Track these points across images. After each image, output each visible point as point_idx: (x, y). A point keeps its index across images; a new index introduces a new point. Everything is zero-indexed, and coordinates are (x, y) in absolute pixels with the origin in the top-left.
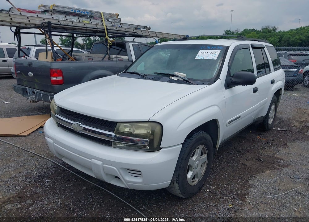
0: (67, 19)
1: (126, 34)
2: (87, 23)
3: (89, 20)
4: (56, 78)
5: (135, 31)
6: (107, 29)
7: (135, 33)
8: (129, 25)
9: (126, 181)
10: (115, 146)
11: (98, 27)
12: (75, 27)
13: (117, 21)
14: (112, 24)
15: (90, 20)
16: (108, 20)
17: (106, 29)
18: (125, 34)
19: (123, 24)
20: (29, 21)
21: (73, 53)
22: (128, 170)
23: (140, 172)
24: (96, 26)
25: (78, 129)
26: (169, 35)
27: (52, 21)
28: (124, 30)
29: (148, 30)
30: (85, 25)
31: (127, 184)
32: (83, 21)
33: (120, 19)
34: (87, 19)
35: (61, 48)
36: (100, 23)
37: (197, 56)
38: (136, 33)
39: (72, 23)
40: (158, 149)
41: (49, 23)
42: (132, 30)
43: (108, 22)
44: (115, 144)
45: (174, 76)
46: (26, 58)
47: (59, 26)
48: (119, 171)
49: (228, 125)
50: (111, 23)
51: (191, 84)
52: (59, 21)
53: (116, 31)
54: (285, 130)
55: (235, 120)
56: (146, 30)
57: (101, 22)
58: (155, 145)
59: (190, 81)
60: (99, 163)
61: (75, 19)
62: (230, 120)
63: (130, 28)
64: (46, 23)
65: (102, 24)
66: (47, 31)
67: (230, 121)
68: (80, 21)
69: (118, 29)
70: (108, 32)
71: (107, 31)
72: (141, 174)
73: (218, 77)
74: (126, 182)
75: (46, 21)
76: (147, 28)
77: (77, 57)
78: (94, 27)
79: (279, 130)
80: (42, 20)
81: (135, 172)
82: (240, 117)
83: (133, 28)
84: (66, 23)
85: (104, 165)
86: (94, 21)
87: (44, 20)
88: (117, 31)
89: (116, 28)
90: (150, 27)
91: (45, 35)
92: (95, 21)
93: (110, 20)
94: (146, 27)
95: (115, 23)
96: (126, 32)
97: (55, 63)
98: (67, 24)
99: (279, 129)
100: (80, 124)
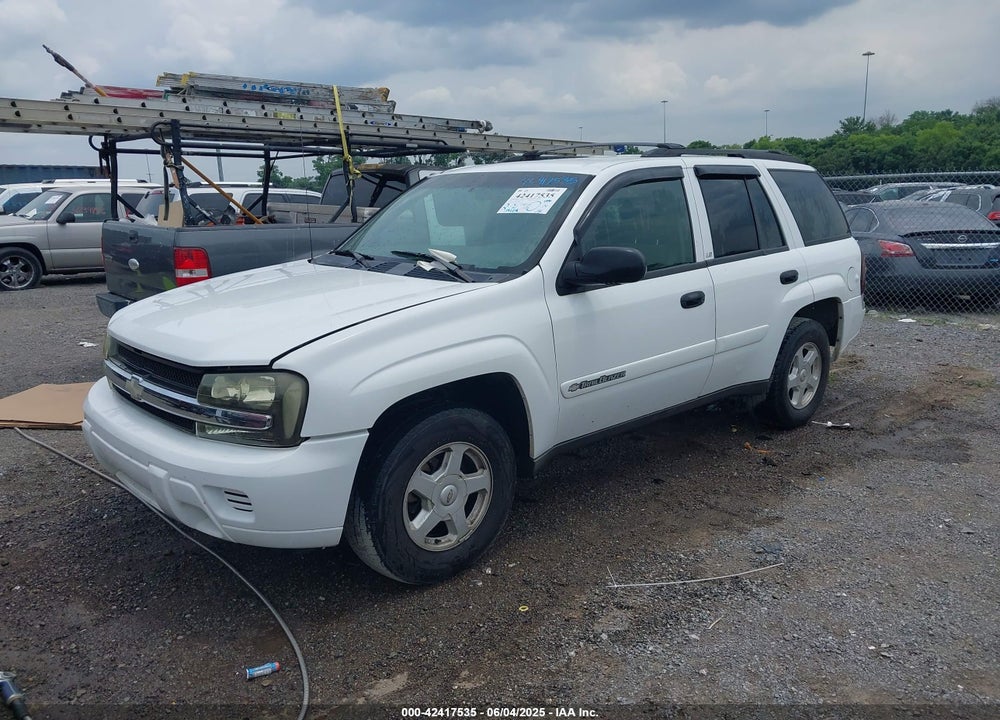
0: (228, 112)
1: (408, 145)
2: (290, 117)
3: (294, 109)
4: (191, 273)
5: (439, 136)
6: (346, 133)
7: (438, 141)
8: (421, 120)
9: (223, 522)
10: (202, 434)
11: (321, 128)
12: (251, 132)
13: (385, 109)
14: (367, 117)
15: (299, 110)
16: (354, 108)
17: (342, 133)
18: (403, 146)
19: (400, 117)
20: (119, 120)
21: (268, 205)
22: (227, 493)
23: (246, 496)
24: (315, 126)
25: (136, 393)
26: (555, 144)
27: (184, 119)
28: (402, 133)
29: (485, 133)
30: (281, 123)
31: (224, 529)
32: (275, 115)
33: (394, 105)
34: (287, 109)
35: (223, 189)
36: (329, 118)
37: (505, 205)
38: (441, 143)
39: (244, 121)
40: (295, 440)
41: (175, 124)
42: (430, 135)
43: (353, 114)
44: (203, 428)
45: (430, 259)
46: (133, 221)
47: (204, 129)
48: (200, 493)
49: (568, 394)
50: (363, 116)
51: (456, 281)
52: (204, 118)
53: (377, 139)
54: (848, 428)
55: (598, 381)
56: (477, 131)
57: (332, 113)
58: (289, 432)
59: (460, 272)
60: (161, 473)
61: (252, 110)
62: (578, 380)
63: (424, 127)
64: (165, 124)
65: (335, 120)
66: (169, 145)
67: (576, 384)
68: (266, 114)
69: (383, 132)
70: (349, 144)
71: (347, 139)
72: (250, 504)
73: (534, 261)
74: (221, 524)
75: (168, 117)
76: (481, 126)
77: (277, 215)
78: (310, 127)
79: (829, 428)
80: (157, 115)
81: (237, 497)
82: (621, 375)
83: (433, 128)
84: (226, 122)
85: (171, 479)
86: (309, 114)
87: (161, 115)
88: (382, 137)
89: (378, 130)
90: (488, 123)
91: (164, 156)
92: (315, 111)
93: (360, 108)
94: (476, 124)
95: (376, 116)
96: (411, 139)
97: (188, 231)
98: (227, 125)
99: (830, 424)
100: (141, 379)
